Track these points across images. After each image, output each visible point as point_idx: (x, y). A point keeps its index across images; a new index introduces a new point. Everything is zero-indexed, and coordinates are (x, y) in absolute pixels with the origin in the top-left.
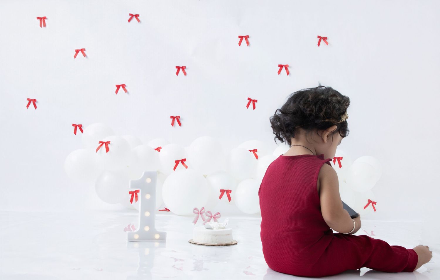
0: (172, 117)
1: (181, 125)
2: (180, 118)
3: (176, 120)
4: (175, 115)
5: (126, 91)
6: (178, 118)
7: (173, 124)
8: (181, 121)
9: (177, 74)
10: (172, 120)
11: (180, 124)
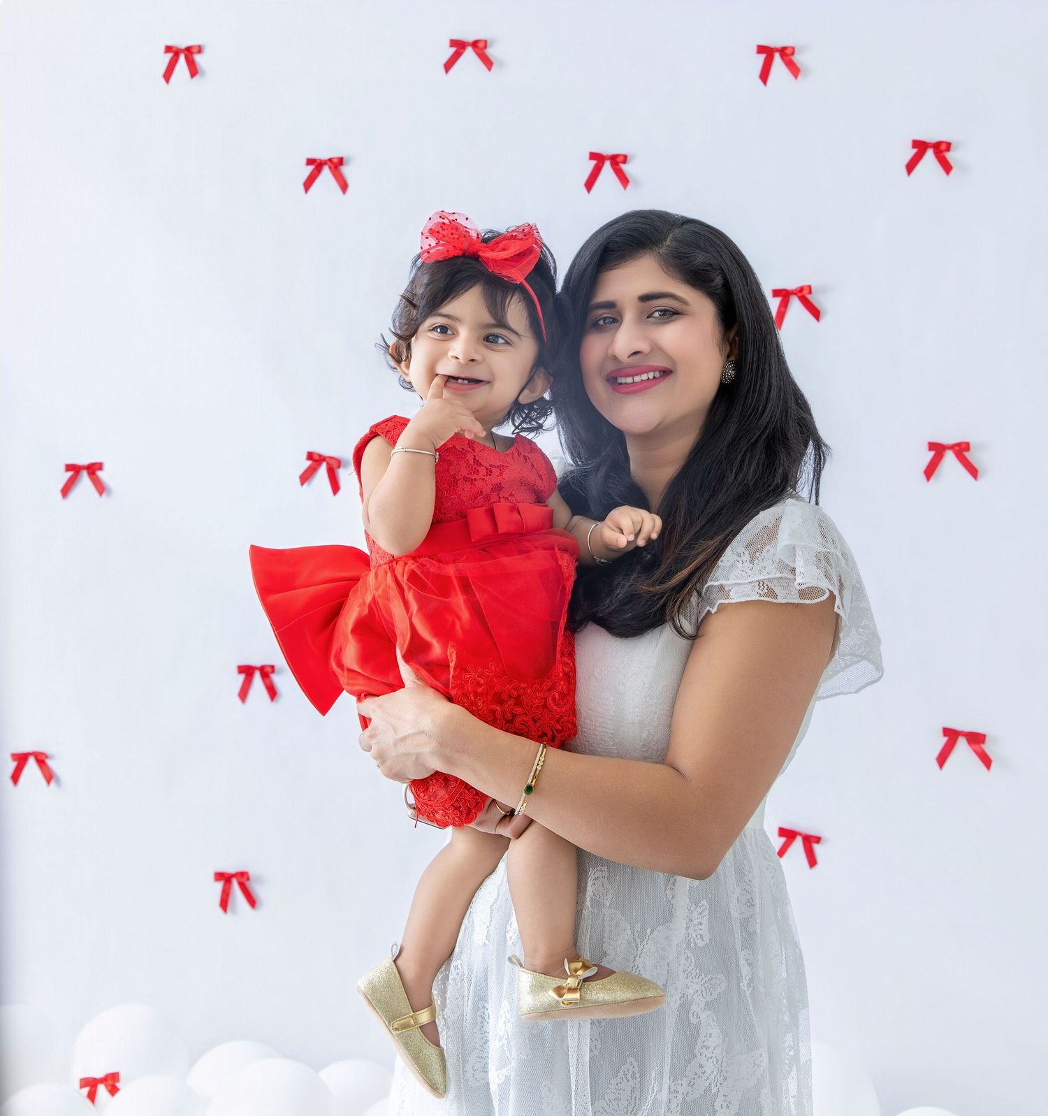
0: (220, 876)
1: (257, 905)
2: (248, 879)
3: (235, 884)
4: (231, 869)
5: (49, 776)
6: (243, 877)
7: (224, 904)
8: (257, 889)
9: (244, 694)
10: (219, 886)
11: (252, 901)
